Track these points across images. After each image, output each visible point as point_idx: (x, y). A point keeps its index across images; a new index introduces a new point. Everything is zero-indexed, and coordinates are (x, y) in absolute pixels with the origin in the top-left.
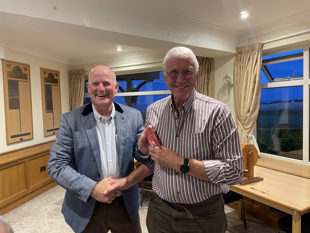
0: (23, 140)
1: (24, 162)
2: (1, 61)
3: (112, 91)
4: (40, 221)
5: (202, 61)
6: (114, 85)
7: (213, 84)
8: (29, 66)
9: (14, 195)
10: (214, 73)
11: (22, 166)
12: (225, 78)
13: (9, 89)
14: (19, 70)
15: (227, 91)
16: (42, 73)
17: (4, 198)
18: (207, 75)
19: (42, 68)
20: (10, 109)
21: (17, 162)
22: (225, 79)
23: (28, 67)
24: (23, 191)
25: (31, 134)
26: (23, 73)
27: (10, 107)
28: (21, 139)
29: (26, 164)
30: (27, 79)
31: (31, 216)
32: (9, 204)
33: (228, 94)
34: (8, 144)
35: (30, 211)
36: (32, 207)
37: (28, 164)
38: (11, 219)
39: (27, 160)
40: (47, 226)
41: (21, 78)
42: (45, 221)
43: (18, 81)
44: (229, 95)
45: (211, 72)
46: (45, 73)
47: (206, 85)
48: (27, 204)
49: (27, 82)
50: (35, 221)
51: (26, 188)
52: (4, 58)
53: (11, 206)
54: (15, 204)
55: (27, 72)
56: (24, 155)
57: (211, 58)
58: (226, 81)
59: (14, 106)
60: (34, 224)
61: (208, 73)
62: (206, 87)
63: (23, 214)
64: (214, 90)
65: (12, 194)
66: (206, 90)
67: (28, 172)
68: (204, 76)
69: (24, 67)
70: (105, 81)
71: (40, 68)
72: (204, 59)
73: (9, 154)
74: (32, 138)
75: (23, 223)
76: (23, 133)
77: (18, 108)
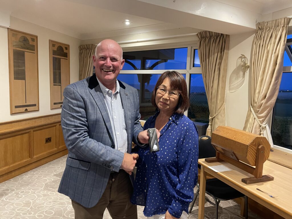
0: (28, 111)
1: (28, 132)
2: (7, 29)
3: (118, 67)
4: (36, 192)
5: (215, 37)
6: (120, 61)
7: (226, 65)
8: (37, 37)
9: (17, 163)
10: (228, 52)
11: (26, 136)
12: (240, 57)
13: (14, 59)
14: (25, 40)
15: (241, 73)
16: (51, 45)
17: (5, 165)
18: (220, 54)
19: (51, 40)
20: (14, 79)
21: (20, 132)
22: (241, 59)
23: (35, 38)
24: (26, 160)
25: (37, 105)
26: (30, 44)
27: (14, 77)
28: (26, 110)
29: (30, 135)
30: (34, 51)
31: (29, 186)
32: (11, 172)
33: (242, 76)
34: (12, 114)
35: (30, 180)
36: (33, 176)
37: (32, 135)
38: (10, 186)
39: (32, 130)
40: (41, 198)
41: (28, 49)
42: (41, 192)
43: (24, 52)
44: (243, 78)
45: (225, 51)
46: (54, 45)
47: (218, 65)
48: (29, 172)
49: (34, 53)
50: (32, 191)
51: (29, 157)
52: (9, 27)
53: (13, 174)
54: (17, 172)
55: (35, 44)
56: (28, 125)
57: (227, 35)
58: (241, 61)
59: (19, 77)
60: (30, 194)
61: (221, 52)
62: (218, 68)
63: (23, 183)
64: (226, 72)
65: (14, 162)
66: (217, 71)
67: (32, 142)
68: (216, 54)
69: (31, 38)
70: (113, 57)
71: (49, 40)
72: (218, 36)
73: (13, 124)
74: (37, 109)
75: (20, 193)
76: (28, 104)
77: (24, 79)
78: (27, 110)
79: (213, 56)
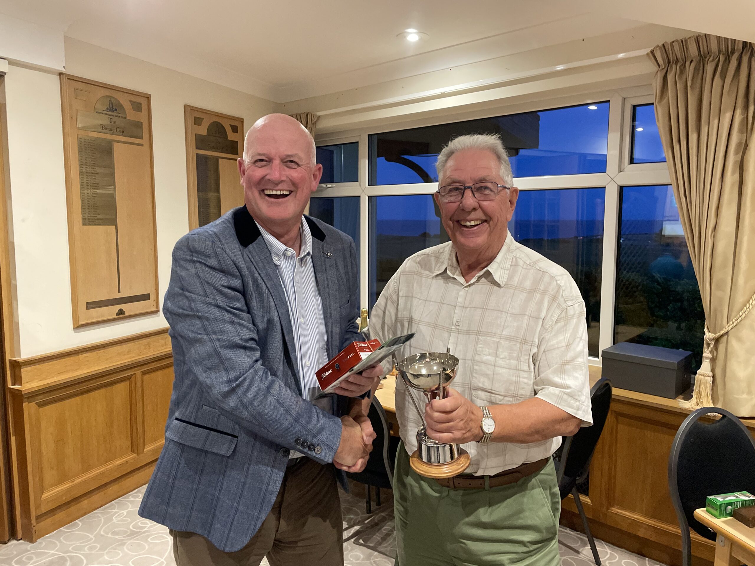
0: (127, 314)
1: (129, 378)
2: (57, 77)
6: (310, 168)
8: (148, 98)
9: (95, 472)
11: (122, 389)
13: (81, 165)
14: (114, 108)
16: (191, 121)
17: (60, 481)
19: (189, 106)
21: (103, 378)
23: (143, 102)
24: (124, 460)
25: (152, 297)
26: (128, 118)
27: (84, 219)
28: (121, 312)
29: (133, 384)
30: (142, 138)
32: (76, 500)
34: (78, 327)
37: (139, 384)
39: (138, 372)
41: (123, 133)
43: (110, 143)
46: (198, 121)
49: (142, 145)
51: (133, 451)
52: (64, 70)
53: (85, 503)
54: (96, 498)
55: (142, 117)
56: (126, 357)
59: (98, 217)
65: (87, 468)
67: (140, 406)
68: (728, 117)
71: (186, 106)
73: (82, 356)
74: (154, 309)
76: (125, 294)
77: (113, 221)
78: (124, 313)
79: (716, 121)
